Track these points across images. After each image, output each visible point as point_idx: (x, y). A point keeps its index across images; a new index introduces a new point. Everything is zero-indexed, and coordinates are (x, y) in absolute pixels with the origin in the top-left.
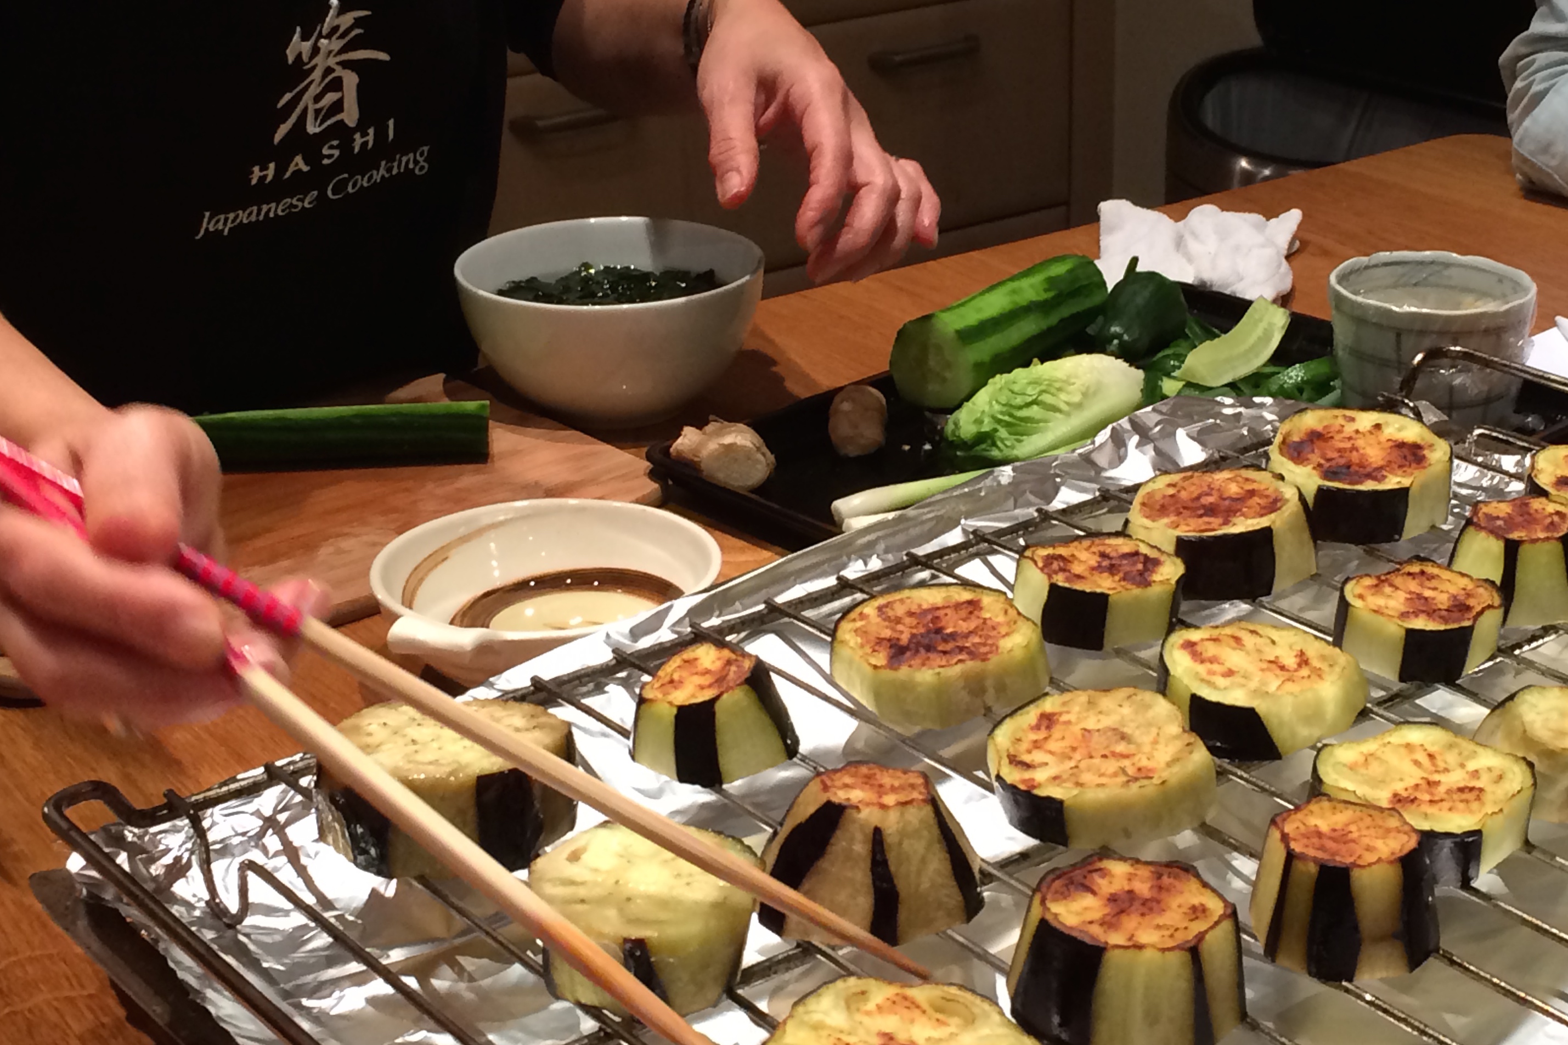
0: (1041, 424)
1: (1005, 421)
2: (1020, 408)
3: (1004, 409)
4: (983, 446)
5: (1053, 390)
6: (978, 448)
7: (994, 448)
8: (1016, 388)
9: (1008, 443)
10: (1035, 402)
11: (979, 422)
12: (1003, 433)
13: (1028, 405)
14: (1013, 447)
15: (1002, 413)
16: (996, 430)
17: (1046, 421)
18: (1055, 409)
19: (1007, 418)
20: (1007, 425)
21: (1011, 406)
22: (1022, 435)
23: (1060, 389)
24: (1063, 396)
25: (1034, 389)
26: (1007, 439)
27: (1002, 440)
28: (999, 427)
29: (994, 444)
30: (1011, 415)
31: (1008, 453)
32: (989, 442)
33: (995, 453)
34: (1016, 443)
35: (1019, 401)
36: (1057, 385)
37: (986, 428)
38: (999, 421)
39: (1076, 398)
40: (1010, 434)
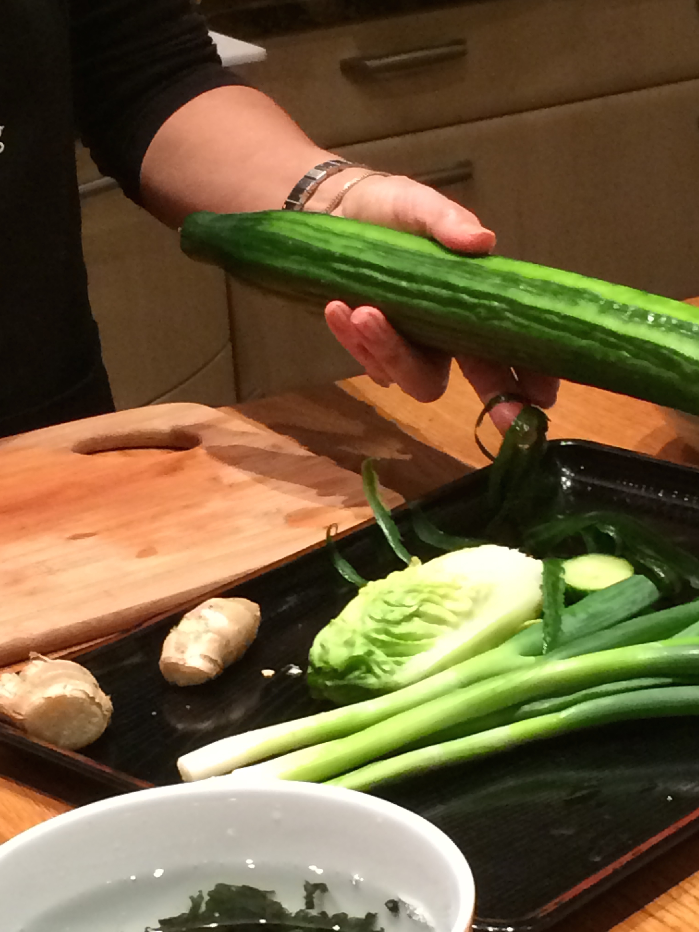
0: (424, 641)
1: (383, 641)
2: (398, 623)
3: (380, 626)
4: (357, 673)
5: (436, 598)
6: (351, 676)
7: (369, 675)
8: (391, 599)
9: (386, 667)
10: (416, 614)
11: (349, 644)
12: (380, 655)
13: (409, 618)
14: (391, 672)
15: (378, 631)
16: (370, 653)
17: (430, 636)
18: (440, 621)
19: (383, 637)
20: (383, 645)
21: (388, 622)
22: (401, 655)
23: (444, 597)
24: (448, 604)
25: (414, 598)
26: (385, 663)
27: (379, 665)
28: (374, 648)
29: (370, 671)
30: (387, 633)
31: (386, 679)
32: (364, 668)
33: (371, 681)
34: (395, 667)
35: (397, 614)
36: (441, 591)
37: (359, 651)
38: (373, 641)
39: (465, 606)
40: (388, 655)
